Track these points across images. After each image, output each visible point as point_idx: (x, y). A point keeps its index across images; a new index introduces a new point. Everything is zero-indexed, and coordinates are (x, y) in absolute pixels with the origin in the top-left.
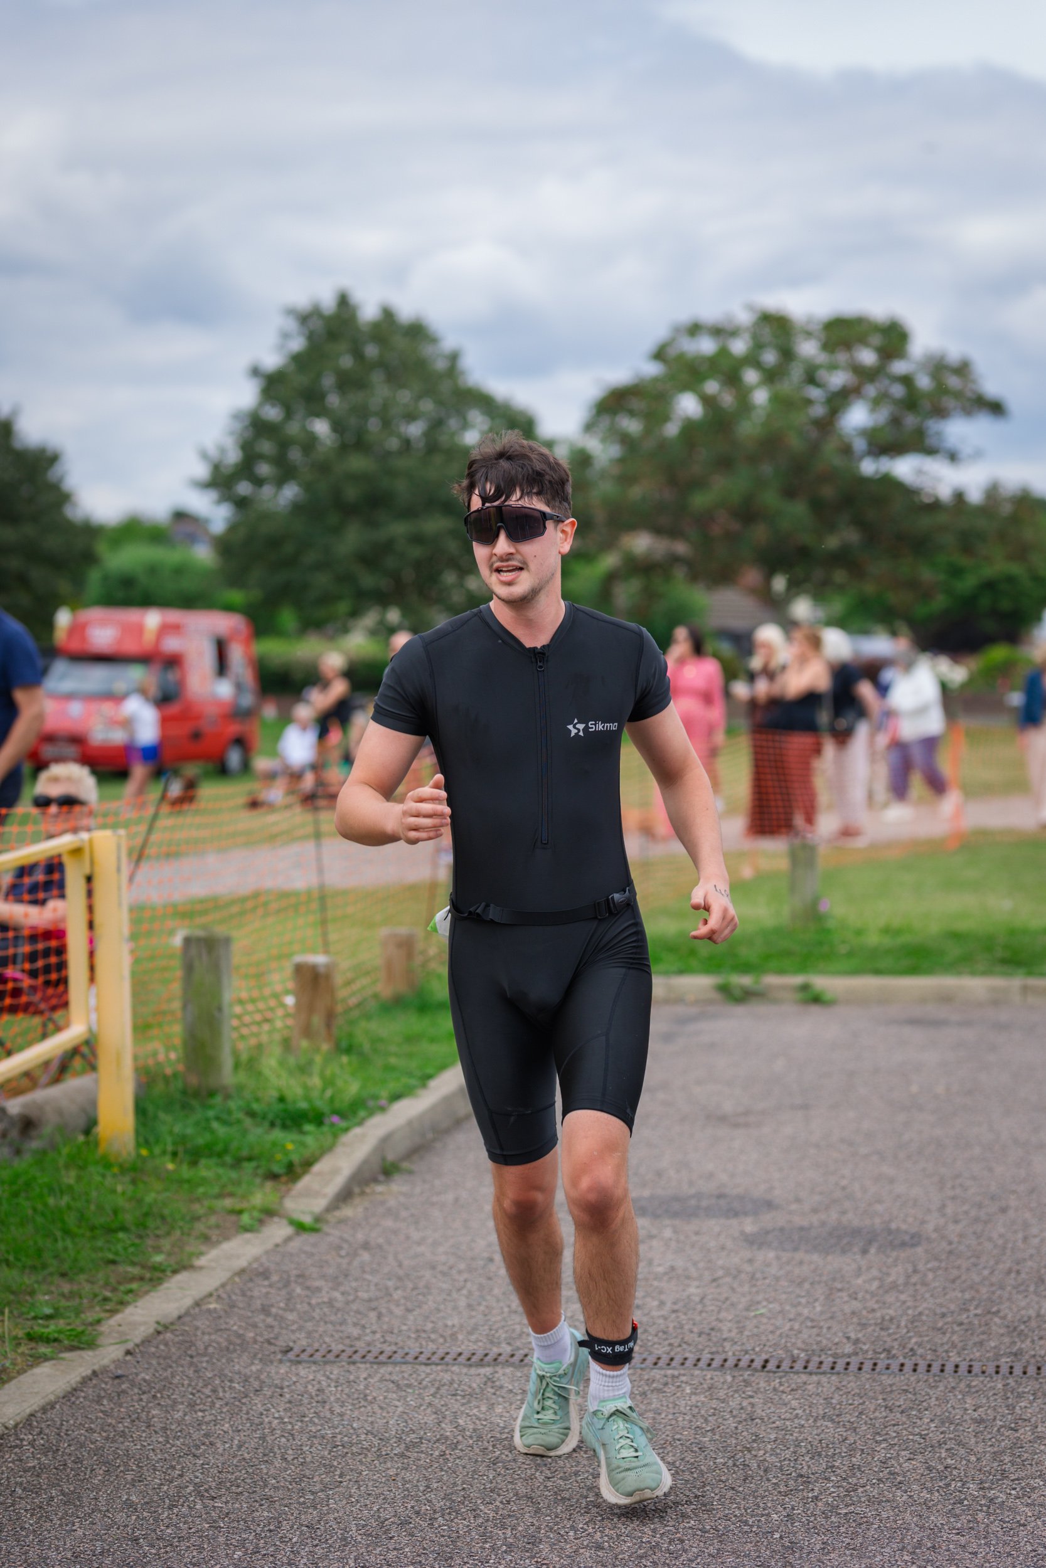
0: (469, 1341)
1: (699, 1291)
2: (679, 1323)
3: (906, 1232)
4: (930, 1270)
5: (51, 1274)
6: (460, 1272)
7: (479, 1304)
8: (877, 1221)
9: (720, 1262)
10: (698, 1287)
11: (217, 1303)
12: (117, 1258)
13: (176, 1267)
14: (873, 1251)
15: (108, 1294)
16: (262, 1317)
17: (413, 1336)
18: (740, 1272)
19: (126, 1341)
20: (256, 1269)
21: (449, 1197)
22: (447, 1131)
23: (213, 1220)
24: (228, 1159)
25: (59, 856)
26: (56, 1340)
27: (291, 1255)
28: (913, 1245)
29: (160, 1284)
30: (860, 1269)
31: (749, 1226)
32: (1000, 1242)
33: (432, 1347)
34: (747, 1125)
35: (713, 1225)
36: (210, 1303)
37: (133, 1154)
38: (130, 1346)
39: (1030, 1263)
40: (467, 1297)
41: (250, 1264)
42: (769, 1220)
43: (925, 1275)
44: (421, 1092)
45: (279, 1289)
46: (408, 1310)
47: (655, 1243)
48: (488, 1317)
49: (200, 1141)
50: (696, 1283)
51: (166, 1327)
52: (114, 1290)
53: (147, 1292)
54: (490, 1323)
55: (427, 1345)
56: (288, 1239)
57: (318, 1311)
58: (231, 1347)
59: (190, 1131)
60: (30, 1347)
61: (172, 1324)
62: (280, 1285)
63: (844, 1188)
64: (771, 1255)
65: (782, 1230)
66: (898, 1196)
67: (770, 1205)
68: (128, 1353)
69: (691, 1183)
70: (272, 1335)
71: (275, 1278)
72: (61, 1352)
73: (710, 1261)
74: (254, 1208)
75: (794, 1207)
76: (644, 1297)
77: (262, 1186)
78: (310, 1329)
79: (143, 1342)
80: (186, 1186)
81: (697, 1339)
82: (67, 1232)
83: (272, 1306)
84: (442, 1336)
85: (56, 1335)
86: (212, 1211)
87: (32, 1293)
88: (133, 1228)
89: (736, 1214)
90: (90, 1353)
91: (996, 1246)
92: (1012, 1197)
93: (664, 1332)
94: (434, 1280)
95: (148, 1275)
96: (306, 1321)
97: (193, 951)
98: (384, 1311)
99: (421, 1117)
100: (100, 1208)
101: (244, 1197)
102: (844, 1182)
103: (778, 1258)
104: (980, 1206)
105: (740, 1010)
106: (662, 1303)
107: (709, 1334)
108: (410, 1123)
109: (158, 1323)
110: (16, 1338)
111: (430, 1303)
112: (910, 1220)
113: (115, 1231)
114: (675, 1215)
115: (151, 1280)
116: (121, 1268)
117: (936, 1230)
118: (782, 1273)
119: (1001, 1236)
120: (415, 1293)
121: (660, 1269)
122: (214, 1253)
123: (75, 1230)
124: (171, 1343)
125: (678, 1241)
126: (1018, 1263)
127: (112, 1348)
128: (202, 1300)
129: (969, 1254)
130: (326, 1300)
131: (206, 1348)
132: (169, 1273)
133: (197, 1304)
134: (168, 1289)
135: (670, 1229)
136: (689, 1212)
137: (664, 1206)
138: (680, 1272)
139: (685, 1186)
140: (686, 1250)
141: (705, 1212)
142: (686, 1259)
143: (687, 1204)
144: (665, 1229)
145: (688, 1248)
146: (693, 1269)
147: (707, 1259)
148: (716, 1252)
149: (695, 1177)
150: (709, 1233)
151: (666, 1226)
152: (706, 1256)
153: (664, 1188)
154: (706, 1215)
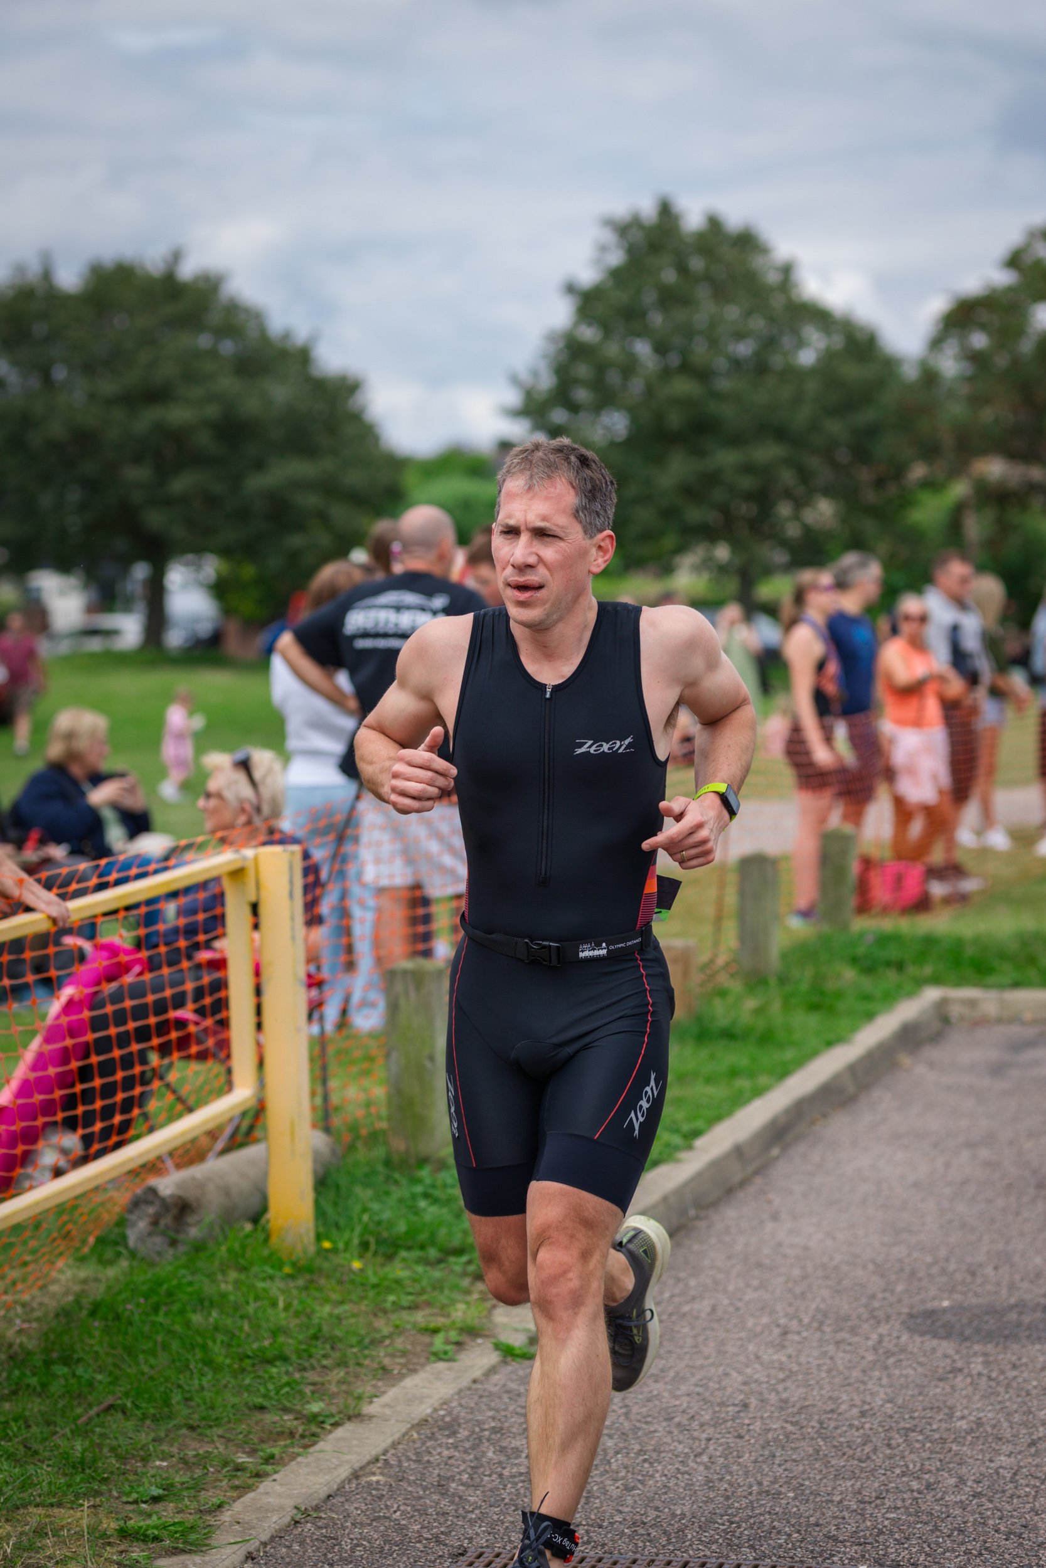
0: (700, 1540)
1: (1012, 1459)
2: (980, 1513)
5: (178, 1427)
6: (702, 1425)
7: (721, 1480)
10: (1009, 1456)
11: (382, 1474)
12: (265, 1403)
13: (337, 1419)
15: (242, 1459)
16: (435, 1497)
17: (626, 1531)
19: (248, 1541)
20: (444, 1416)
21: (704, 1306)
22: (715, 1204)
23: (399, 1343)
24: (433, 1253)
25: (217, 880)
26: (156, 1539)
27: (491, 1394)
29: (314, 1444)
33: (650, 1549)
35: (1037, 1353)
36: (374, 1474)
37: (312, 1249)
38: (252, 1546)
40: (707, 1468)
41: (435, 1410)
44: (683, 1155)
45: (466, 1452)
46: (627, 1488)
47: (960, 1378)
48: (730, 1501)
49: (402, 1227)
50: (1007, 1448)
51: (305, 1513)
52: (253, 1452)
53: (294, 1457)
54: (730, 1512)
55: (645, 1547)
56: (492, 1370)
57: (509, 1486)
58: (387, 1547)
59: (387, 1215)
60: (122, 1548)
61: (317, 1508)
62: (467, 1445)
68: (250, 1557)
69: (1012, 1287)
70: (442, 1529)
71: (463, 1433)
72: (160, 1556)
73: (1030, 1412)
74: (453, 1326)
76: (938, 1470)
77: (468, 1292)
78: (495, 1517)
79: (272, 1538)
80: (371, 1293)
81: (1004, 1542)
82: (208, 1362)
83: (452, 1479)
84: (665, 1532)
85: (156, 1532)
86: (399, 1330)
87: (145, 1460)
88: (294, 1357)
90: (197, 1559)
93: (961, 1531)
94: (668, 1440)
95: (301, 1429)
96: (491, 1506)
97: (399, 987)
98: (595, 1488)
99: (680, 1191)
100: (256, 1327)
101: (444, 1310)
106: (962, 1480)
107: (1020, 1536)
108: (665, 1199)
109: (296, 1508)
110: (104, 1535)
111: (657, 1475)
113: (270, 1362)
114: (989, 1336)
115: (303, 1436)
116: (269, 1418)
120: (641, 1458)
121: (963, 1424)
122: (392, 1393)
123: (220, 1359)
124: (308, 1540)
125: (990, 1378)
127: (229, 1550)
128: (362, 1468)
130: (523, 1470)
131: (353, 1550)
132: (328, 1427)
133: (356, 1475)
134: (321, 1451)
135: (980, 1359)
136: (1006, 1332)
137: (975, 1323)
138: (989, 1429)
139: (1004, 1292)
140: (998, 1394)
141: (1027, 1333)
142: (998, 1407)
143: (1005, 1319)
144: (973, 1359)
145: (1001, 1390)
146: (1005, 1425)
147: (1025, 1408)
148: (1038, 1395)
149: (1017, 1277)
150: (1031, 1366)
151: (975, 1354)
152: (1025, 1403)
153: (976, 1295)
154: (1029, 1337)
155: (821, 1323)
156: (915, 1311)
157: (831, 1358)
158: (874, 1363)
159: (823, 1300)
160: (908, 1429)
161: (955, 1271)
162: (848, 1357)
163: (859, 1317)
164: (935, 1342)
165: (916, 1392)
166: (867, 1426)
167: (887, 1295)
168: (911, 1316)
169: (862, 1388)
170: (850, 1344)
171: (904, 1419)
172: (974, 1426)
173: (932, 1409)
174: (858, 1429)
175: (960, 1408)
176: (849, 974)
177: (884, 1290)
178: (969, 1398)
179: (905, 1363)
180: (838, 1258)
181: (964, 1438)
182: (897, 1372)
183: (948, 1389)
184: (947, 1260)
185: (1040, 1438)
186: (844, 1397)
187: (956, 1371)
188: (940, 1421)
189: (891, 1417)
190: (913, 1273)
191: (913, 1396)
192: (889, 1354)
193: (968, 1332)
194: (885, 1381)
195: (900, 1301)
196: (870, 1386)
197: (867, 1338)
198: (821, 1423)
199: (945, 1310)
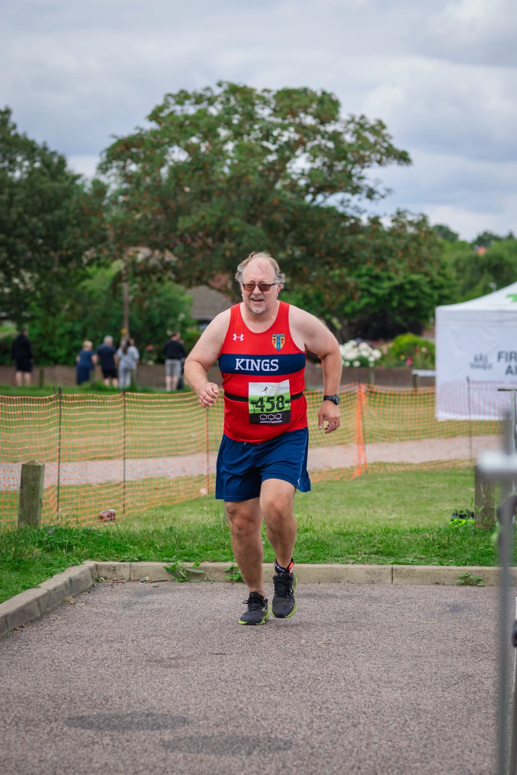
3: (281, 740)
4: (295, 766)
8: (261, 732)
9: (142, 761)
14: (255, 753)
18: (155, 767)
28: (284, 749)
30: (244, 765)
31: (167, 735)
32: (349, 747)
34: (177, 667)
35: (141, 735)
39: (368, 762)
42: (181, 731)
43: (291, 770)
47: (96, 746)
63: (242, 709)
64: (182, 755)
65: (191, 738)
66: (279, 716)
67: (184, 721)
69: (129, 706)
73: (135, 759)
75: (201, 722)
89: (158, 728)
91: (346, 750)
92: (364, 715)
102: (241, 706)
103: (185, 758)
104: (339, 722)
105: (184, 586)
112: (286, 731)
114: (115, 727)
117: (302, 739)
118: (186, 767)
119: (350, 743)
121: (98, 765)
125: (113, 746)
126: (360, 762)
129: (326, 755)
135: (109, 738)
136: (125, 726)
137: (107, 722)
138: (112, 767)
139: (124, 709)
140: (118, 752)
141: (137, 726)
142: (117, 758)
143: (124, 720)
144: (105, 738)
145: (120, 751)
146: (121, 765)
147: (133, 758)
148: (140, 753)
149: (133, 702)
150: (137, 740)
151: (106, 735)
152: (132, 756)
153: (108, 709)
154: (137, 728)
155: (18, 722)
156: (72, 717)
157: (23, 738)
158: (48, 741)
159: (19, 712)
160: (65, 768)
161: (95, 699)
162: (32, 737)
163: (40, 720)
164: (83, 730)
165: (71, 752)
166: (43, 766)
167: (56, 710)
168: (70, 719)
169: (40, 750)
170: (34, 732)
171: (64, 763)
172: (103, 766)
173: (80, 759)
174: (37, 767)
175: (95, 758)
176: (38, 551)
177: (54, 708)
178: (101, 754)
179: (65, 740)
180: (28, 693)
181: (98, 771)
182: (61, 744)
183: (90, 750)
184: (92, 694)
185: (140, 771)
186: (30, 754)
187: (94, 743)
188: (84, 764)
189: (56, 762)
190: (72, 700)
191: (69, 754)
192: (56, 736)
193: (102, 726)
194: (53, 747)
195: (63, 712)
196: (45, 749)
197: (44, 729)
198: (17, 765)
199: (89, 717)
